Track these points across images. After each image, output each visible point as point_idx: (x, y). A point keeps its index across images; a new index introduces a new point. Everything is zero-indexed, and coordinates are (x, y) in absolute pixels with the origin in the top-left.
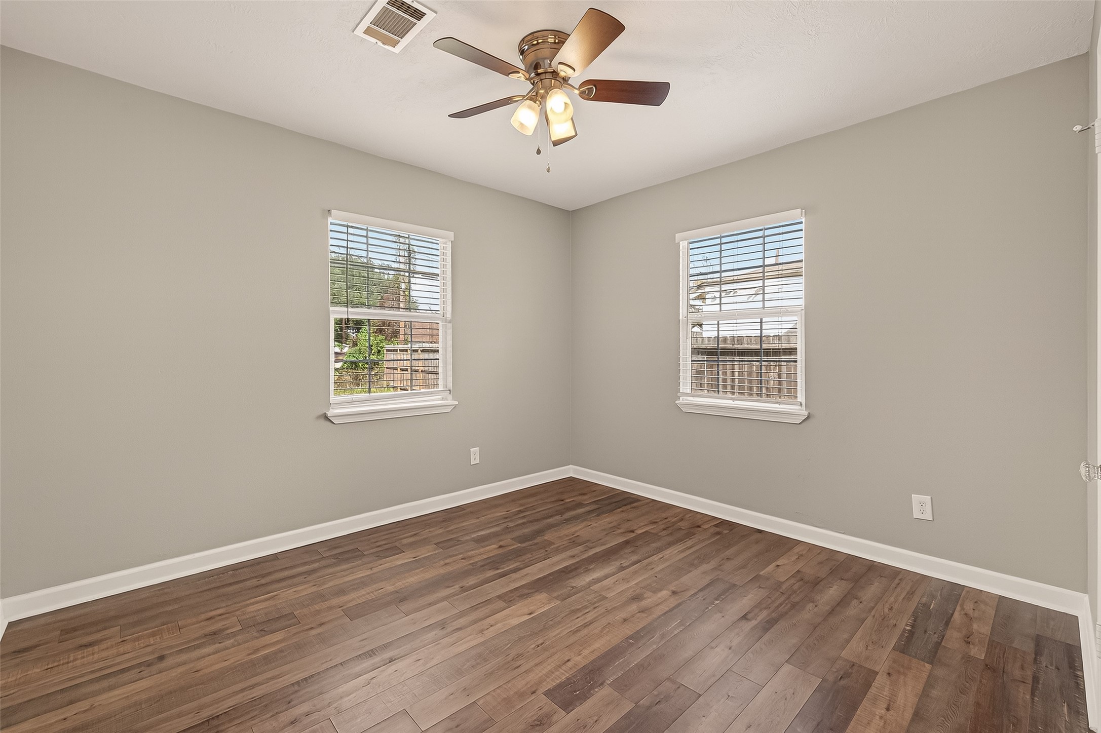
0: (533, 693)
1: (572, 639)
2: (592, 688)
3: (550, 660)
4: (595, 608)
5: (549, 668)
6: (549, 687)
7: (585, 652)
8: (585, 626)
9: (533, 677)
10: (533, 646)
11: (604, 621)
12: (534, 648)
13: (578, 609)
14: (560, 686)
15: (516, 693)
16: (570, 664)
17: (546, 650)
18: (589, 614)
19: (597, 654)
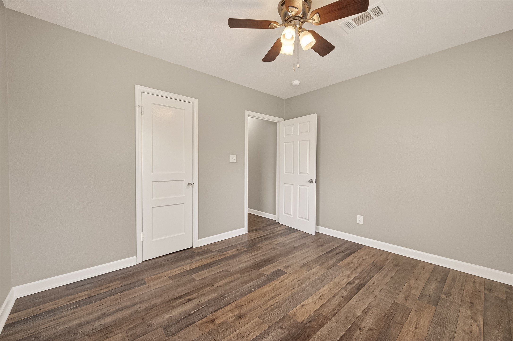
0: (290, 273)
1: (279, 291)
2: (271, 275)
3: (287, 283)
4: (267, 309)
5: (287, 280)
6: (286, 275)
7: (273, 285)
8: (273, 298)
9: (291, 278)
10: (296, 288)
11: (263, 300)
12: (295, 287)
13: (277, 308)
14: (282, 275)
15: (296, 273)
16: (279, 281)
17: (290, 287)
18: (271, 305)
19: (268, 285)
